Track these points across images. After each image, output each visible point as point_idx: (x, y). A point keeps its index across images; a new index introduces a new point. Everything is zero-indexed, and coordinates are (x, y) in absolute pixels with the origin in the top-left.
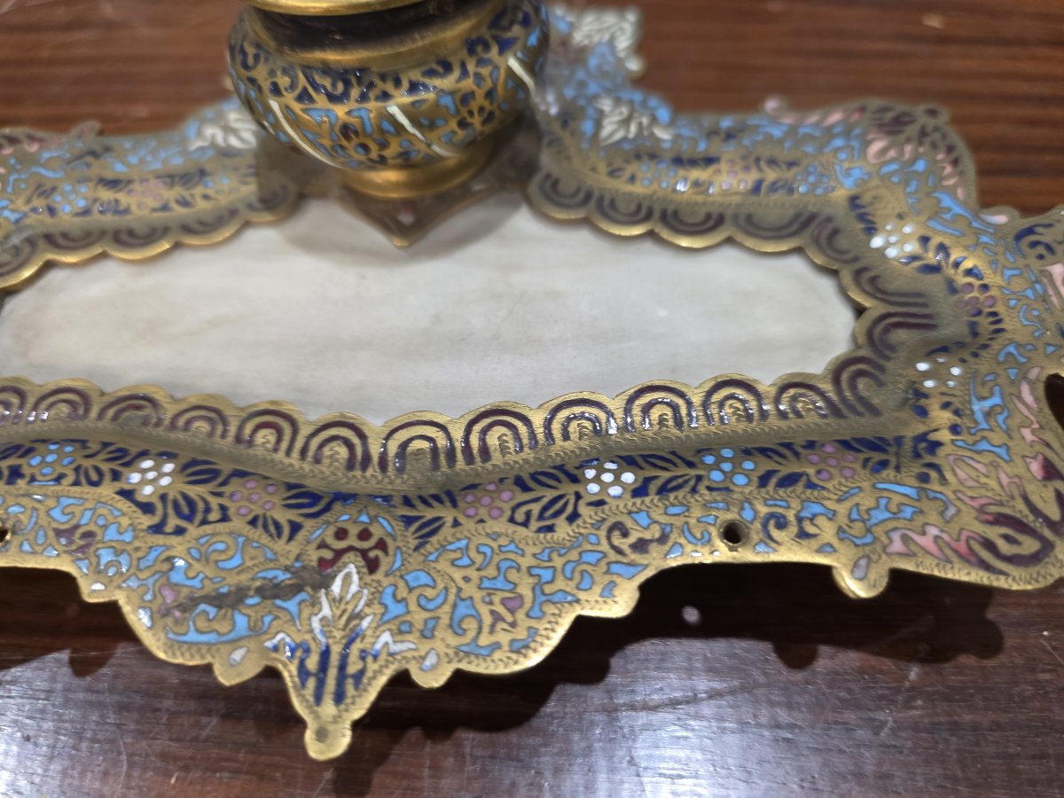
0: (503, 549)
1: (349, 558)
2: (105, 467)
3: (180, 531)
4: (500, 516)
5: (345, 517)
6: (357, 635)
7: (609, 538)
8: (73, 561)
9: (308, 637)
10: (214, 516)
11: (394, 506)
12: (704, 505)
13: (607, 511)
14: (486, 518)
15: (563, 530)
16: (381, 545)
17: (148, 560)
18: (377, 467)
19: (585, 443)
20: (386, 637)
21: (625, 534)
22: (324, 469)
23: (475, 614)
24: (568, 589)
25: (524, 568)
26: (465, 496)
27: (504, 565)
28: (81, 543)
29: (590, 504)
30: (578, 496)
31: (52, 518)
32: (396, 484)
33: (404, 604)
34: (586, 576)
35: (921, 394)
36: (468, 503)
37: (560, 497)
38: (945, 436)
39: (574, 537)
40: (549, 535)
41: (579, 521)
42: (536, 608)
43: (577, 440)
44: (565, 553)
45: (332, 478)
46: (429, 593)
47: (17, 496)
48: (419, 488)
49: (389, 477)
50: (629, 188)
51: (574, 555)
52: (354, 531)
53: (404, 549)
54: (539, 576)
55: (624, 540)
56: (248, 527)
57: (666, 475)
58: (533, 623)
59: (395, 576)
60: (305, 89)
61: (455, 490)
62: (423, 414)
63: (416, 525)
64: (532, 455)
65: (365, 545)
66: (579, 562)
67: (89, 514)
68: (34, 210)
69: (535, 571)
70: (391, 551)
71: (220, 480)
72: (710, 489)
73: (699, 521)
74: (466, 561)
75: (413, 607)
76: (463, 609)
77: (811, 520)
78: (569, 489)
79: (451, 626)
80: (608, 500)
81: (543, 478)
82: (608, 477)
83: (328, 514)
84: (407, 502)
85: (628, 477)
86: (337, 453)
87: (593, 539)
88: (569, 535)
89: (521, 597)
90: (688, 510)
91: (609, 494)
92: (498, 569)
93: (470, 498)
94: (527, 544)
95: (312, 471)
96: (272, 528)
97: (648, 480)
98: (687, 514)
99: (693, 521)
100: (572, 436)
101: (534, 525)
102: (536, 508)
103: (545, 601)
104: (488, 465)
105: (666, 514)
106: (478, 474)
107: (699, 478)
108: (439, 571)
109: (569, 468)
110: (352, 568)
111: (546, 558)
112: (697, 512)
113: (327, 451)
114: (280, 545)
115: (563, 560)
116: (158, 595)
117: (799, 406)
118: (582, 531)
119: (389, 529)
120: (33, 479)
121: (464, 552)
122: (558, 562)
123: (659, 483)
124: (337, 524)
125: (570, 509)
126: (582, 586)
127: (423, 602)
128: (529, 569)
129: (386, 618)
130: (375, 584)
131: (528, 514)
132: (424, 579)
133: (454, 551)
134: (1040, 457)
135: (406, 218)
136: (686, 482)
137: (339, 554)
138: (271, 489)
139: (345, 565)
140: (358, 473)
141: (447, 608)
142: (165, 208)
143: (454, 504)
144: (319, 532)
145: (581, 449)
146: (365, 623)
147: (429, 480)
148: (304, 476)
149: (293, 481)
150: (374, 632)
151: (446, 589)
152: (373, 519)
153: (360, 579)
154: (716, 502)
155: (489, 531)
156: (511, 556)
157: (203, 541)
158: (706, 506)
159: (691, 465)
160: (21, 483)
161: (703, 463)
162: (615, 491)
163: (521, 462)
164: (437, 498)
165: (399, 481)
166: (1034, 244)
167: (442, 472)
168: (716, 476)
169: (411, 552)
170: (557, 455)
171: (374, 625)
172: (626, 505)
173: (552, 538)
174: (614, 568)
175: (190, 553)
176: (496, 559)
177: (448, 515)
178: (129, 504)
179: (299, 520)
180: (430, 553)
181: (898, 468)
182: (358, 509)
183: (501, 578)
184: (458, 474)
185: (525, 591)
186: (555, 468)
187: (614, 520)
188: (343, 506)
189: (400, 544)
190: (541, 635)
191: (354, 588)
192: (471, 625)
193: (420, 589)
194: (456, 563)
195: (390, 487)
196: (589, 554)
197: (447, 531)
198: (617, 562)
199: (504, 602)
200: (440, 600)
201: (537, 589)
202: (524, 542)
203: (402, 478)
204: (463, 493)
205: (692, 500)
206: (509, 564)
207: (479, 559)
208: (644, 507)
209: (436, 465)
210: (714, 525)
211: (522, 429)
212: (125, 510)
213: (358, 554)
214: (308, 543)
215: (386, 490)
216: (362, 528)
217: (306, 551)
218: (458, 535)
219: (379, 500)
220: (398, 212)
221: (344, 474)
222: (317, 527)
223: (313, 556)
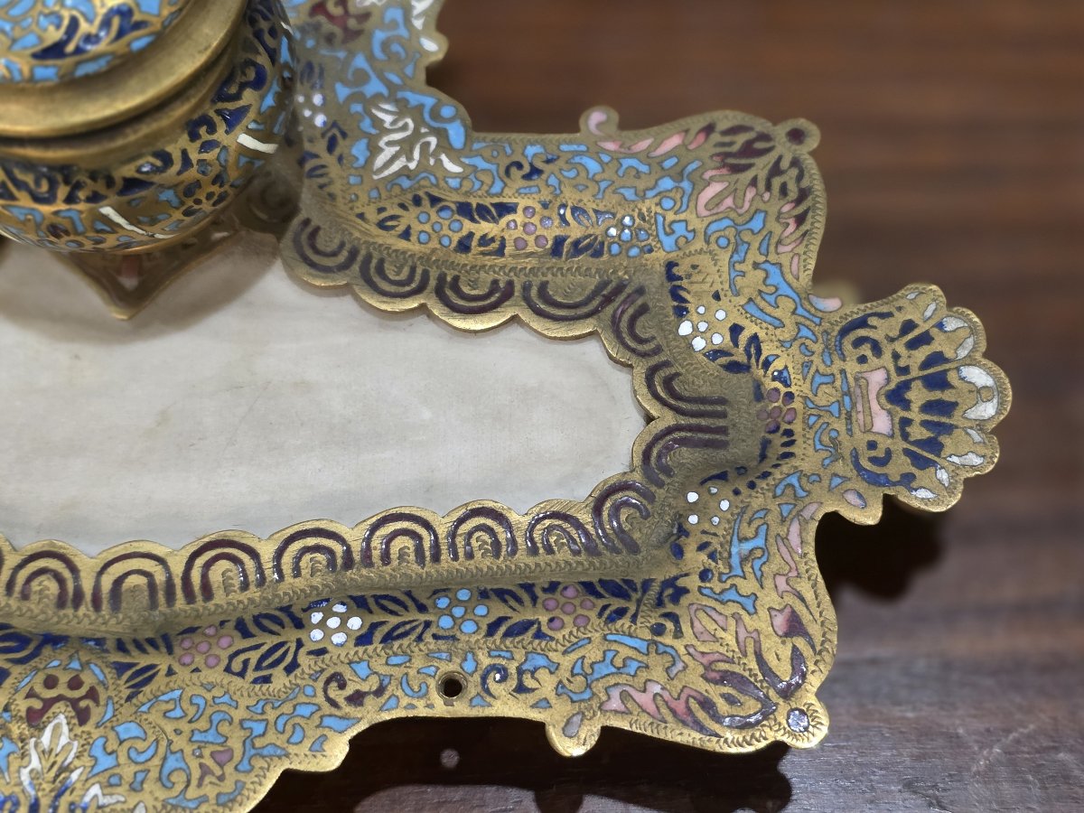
0: (217, 701)
1: (59, 708)
4: (217, 664)
5: (55, 663)
6: (66, 789)
7: (325, 691)
9: (17, 789)
11: (107, 651)
12: (427, 655)
13: (327, 661)
14: (202, 666)
15: (280, 679)
16: (92, 694)
18: (90, 605)
19: (317, 581)
20: (95, 790)
21: (342, 686)
22: (33, 606)
23: (185, 767)
24: (278, 743)
25: (236, 721)
26: (182, 641)
27: (216, 718)
29: (310, 653)
30: (300, 644)
32: (110, 624)
33: (114, 755)
34: (298, 728)
35: (683, 531)
36: (184, 649)
37: (281, 645)
38: (693, 582)
39: (290, 689)
40: (266, 686)
41: (298, 672)
42: (245, 761)
43: (308, 576)
44: (279, 706)
45: (41, 617)
46: (140, 745)
48: (135, 630)
49: (103, 616)
50: (402, 245)
51: (287, 708)
52: (64, 678)
53: (116, 699)
54: (251, 729)
55: (340, 692)
57: (394, 620)
58: (242, 777)
59: (105, 727)
61: (172, 633)
62: (141, 544)
63: (129, 673)
64: (258, 594)
65: (77, 694)
66: (292, 715)
69: (247, 724)
70: (102, 702)
72: (435, 637)
73: (418, 672)
74: (178, 713)
75: (123, 759)
76: (172, 763)
77: (533, 673)
78: (291, 635)
79: (160, 779)
80: (330, 648)
81: (266, 623)
82: (333, 623)
83: (37, 659)
84: (121, 647)
85: (355, 623)
86: (47, 588)
87: (309, 691)
88: (285, 687)
89: (231, 751)
90: (410, 660)
91: (332, 642)
92: (211, 721)
93: (187, 644)
94: (242, 695)
95: (19, 608)
97: (374, 627)
98: (408, 664)
99: (412, 672)
100: (303, 572)
101: (251, 675)
102: (254, 656)
103: (255, 755)
104: (211, 605)
105: (387, 664)
106: (198, 616)
107: (427, 624)
108: (150, 723)
109: (296, 610)
110: (62, 719)
111: (260, 711)
112: (418, 662)
113: (35, 585)
115: (278, 712)
117: (553, 539)
118: (299, 681)
119: (101, 678)
121: (178, 703)
122: (271, 715)
123: (385, 629)
124: (46, 671)
125: (289, 659)
126: (292, 740)
127: (133, 754)
128: (241, 722)
129: (95, 771)
130: (85, 736)
131: (246, 663)
132: (136, 731)
133: (167, 702)
134: (788, 610)
135: (129, 282)
136: (413, 629)
137: (48, 704)
139: (55, 715)
140: (69, 611)
141: (157, 761)
143: (170, 651)
144: (27, 680)
145: (313, 588)
146: (74, 776)
147: (146, 621)
148: (10, 615)
150: (84, 785)
151: (157, 741)
152: (85, 666)
153: (71, 730)
154: (439, 651)
155: (205, 682)
156: (224, 708)
158: (429, 655)
159: (422, 608)
161: (435, 606)
162: (339, 638)
163: (246, 602)
164: (152, 642)
165: (113, 621)
166: (858, 342)
167: (160, 611)
168: (446, 622)
169: (123, 702)
170: (285, 594)
171: (84, 778)
172: (348, 654)
173: (268, 689)
174: (327, 721)
176: (209, 711)
177: (162, 661)
179: (5, 666)
180: (144, 704)
181: (634, 618)
182: (70, 654)
183: (213, 731)
184: (177, 616)
185: (235, 744)
186: (281, 609)
187: (332, 672)
188: (54, 650)
189: (113, 694)
190: (248, 789)
191: (64, 740)
192: (179, 779)
193: (132, 741)
194: (168, 714)
195: (103, 628)
196: (303, 706)
197: (160, 681)
198: (330, 716)
199: (212, 755)
200: (150, 753)
201: (248, 742)
202: (239, 693)
203: (117, 617)
204: (180, 637)
205: (416, 649)
206: (221, 716)
207: (192, 711)
208: (366, 657)
209: (153, 604)
210: (434, 677)
211: (249, 564)
213: (68, 703)
214: (17, 691)
215: (99, 631)
216: (73, 675)
217: (15, 700)
218: (172, 685)
219: (92, 643)
220: (119, 272)
221: (54, 613)
222: (25, 673)
223: (22, 705)
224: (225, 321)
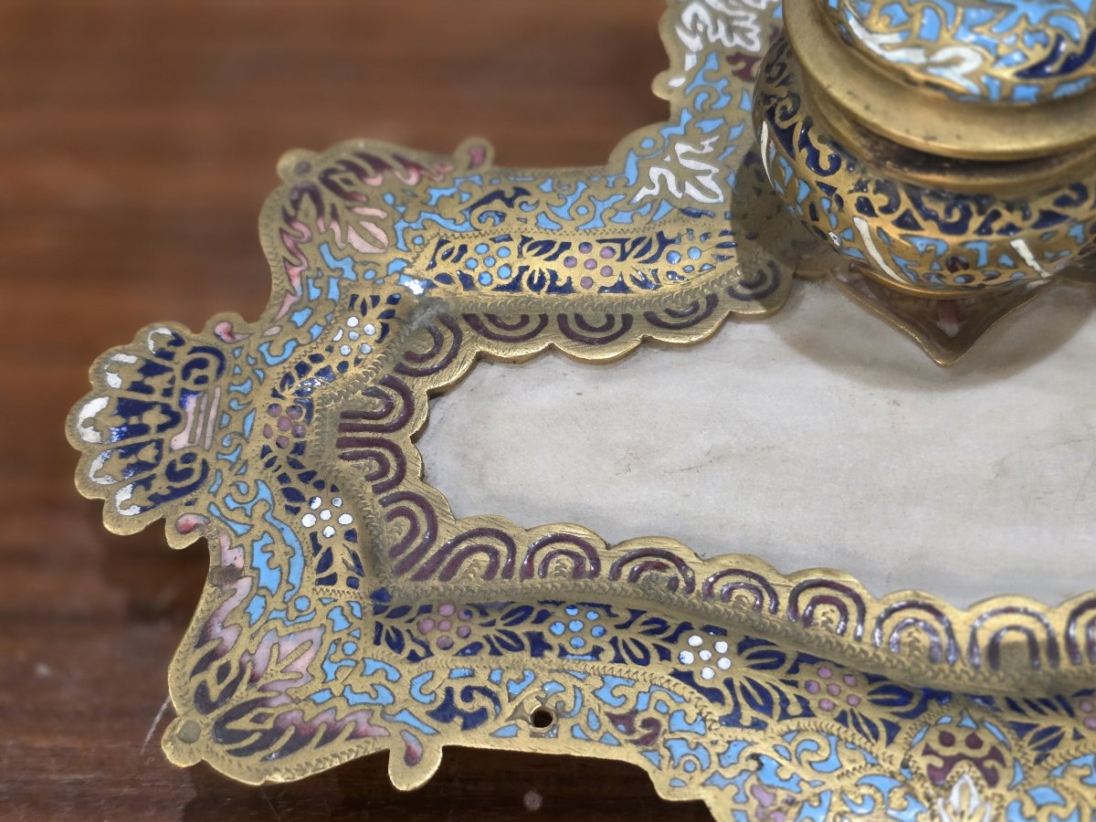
1: (962, 767)
2: (648, 642)
3: (758, 725)
5: (946, 719)
8: (641, 753)
10: (794, 709)
11: (998, 710)
16: (995, 754)
17: (729, 757)
18: (966, 661)
22: (903, 659)
26: (1081, 703)
28: (646, 732)
31: (600, 699)
32: (997, 684)
36: (1085, 712)
45: (915, 670)
46: (1062, 812)
47: (551, 671)
48: (1022, 690)
49: (982, 673)
52: (961, 737)
53: (1023, 761)
56: (837, 725)
59: (1019, 790)
60: (907, 213)
61: (1067, 695)
62: (1015, 599)
63: (1031, 734)
65: (978, 753)
67: (644, 698)
68: (445, 278)
70: (1009, 764)
71: (787, 665)
83: (925, 715)
84: (1013, 706)
86: (917, 640)
93: (1087, 707)
95: (888, 660)
96: (865, 728)
106: (1089, 678)
108: (1067, 789)
110: (968, 779)
113: (905, 637)
114: (880, 748)
116: (751, 798)
119: (1001, 737)
120: (563, 653)
124: (939, 727)
130: (997, 799)
132: (1053, 797)
133: (1081, 767)
137: (950, 762)
138: (850, 680)
139: (960, 776)
140: (945, 666)
142: (620, 287)
143: (1071, 713)
147: (1030, 680)
148: (881, 666)
149: (872, 672)
151: (1079, 809)
152: (980, 724)
153: (980, 792)
157: (789, 737)
160: (551, 656)
164: (1046, 703)
165: (994, 679)
167: (1044, 671)
169: (1031, 764)
175: (777, 751)
177: (1067, 726)
178: (690, 689)
179: (894, 719)
180: (1054, 768)
182: (959, 711)
184: (1065, 677)
188: (940, 705)
189: (1019, 755)
191: (974, 802)
193: (1050, 807)
194: (1086, 780)
195: (986, 685)
197: (1067, 747)
203: (999, 677)
204: (1076, 699)
209: (1035, 663)
212: (687, 696)
213: (971, 763)
214: (911, 747)
215: (983, 689)
216: (969, 733)
217: (911, 756)
218: (1082, 749)
219: (979, 701)
220: (937, 318)
221: (927, 667)
222: (916, 728)
223: (921, 762)
224: (1047, 371)
